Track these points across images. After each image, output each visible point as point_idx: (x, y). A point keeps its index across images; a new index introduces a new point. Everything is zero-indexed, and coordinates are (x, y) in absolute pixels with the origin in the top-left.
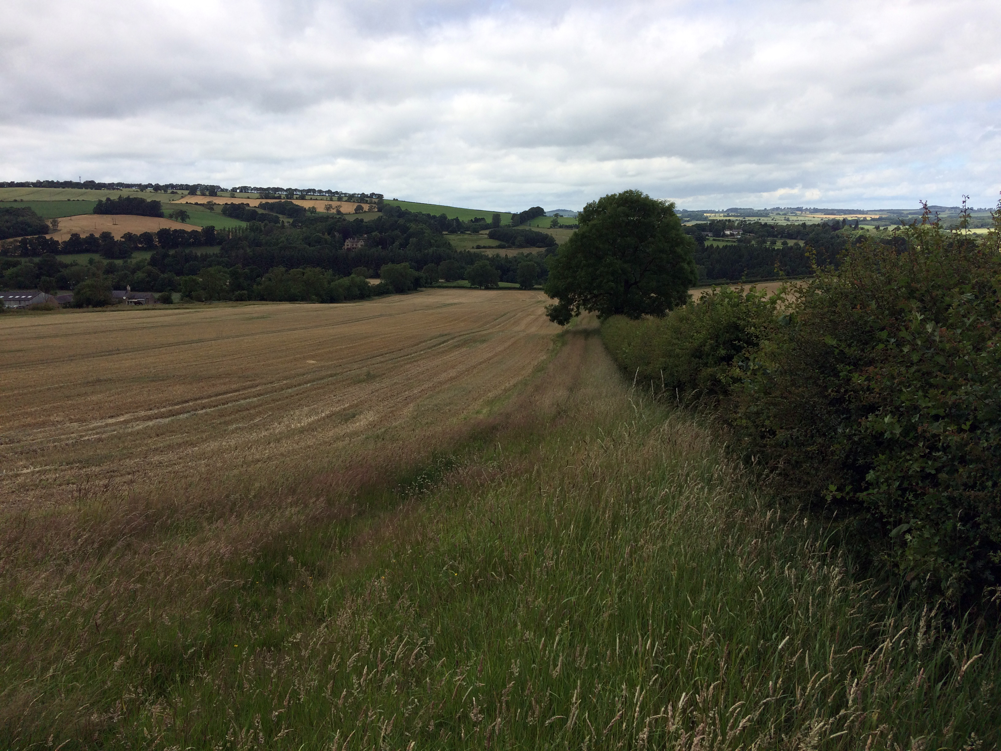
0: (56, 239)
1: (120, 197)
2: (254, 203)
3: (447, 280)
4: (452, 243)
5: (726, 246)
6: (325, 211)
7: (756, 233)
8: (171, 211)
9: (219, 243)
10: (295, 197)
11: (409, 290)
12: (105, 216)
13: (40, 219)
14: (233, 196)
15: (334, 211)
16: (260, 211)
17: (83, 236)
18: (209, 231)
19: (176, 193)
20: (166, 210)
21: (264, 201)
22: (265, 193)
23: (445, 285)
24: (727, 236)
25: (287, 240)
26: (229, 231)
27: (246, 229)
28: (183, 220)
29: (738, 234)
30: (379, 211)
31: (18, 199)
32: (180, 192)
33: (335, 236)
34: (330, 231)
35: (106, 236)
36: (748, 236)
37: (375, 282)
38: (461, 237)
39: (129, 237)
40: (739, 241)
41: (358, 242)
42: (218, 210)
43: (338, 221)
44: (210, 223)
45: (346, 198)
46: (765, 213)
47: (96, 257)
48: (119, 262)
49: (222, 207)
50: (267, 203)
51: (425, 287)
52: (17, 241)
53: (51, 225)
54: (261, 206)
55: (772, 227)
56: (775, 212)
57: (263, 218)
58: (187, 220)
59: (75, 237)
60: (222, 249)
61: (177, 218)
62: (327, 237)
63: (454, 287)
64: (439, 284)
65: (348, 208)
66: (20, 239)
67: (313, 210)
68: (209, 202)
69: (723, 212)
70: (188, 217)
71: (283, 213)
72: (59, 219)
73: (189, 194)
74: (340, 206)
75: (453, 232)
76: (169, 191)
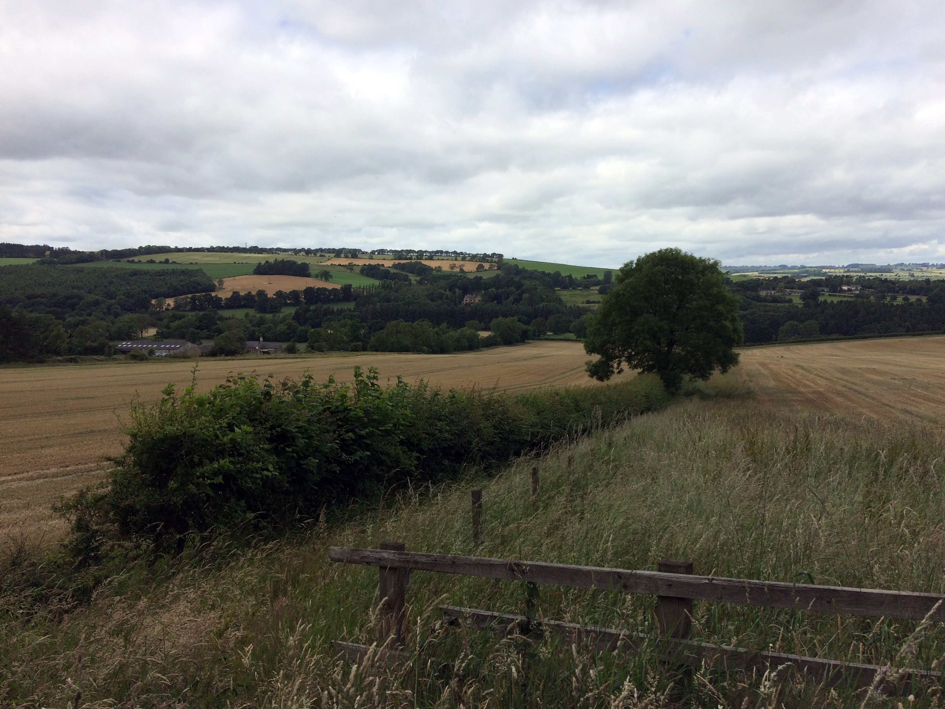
0: (220, 296)
1: (276, 260)
2: (388, 264)
3: (555, 334)
4: (564, 298)
5: (841, 301)
6: (449, 270)
7: (876, 289)
8: (317, 272)
9: (355, 300)
10: (424, 258)
11: (517, 342)
12: (263, 277)
13: (209, 279)
14: (371, 258)
15: (458, 270)
16: (393, 271)
17: (242, 294)
18: (347, 289)
19: (324, 256)
20: (313, 271)
21: (397, 262)
22: (399, 254)
23: (552, 337)
24: (845, 291)
25: (413, 296)
26: (364, 289)
27: (379, 286)
28: (327, 280)
29: (856, 290)
30: (498, 269)
31: (194, 262)
32: (327, 255)
33: (455, 292)
34: (451, 288)
35: (261, 293)
36: (866, 291)
37: (484, 334)
38: (573, 293)
39: (279, 294)
40: (857, 296)
41: (475, 297)
42: (357, 270)
43: (460, 279)
44: (349, 282)
45: (469, 258)
46: (888, 269)
47: (252, 312)
48: (269, 316)
49: (360, 268)
50: (399, 264)
51: (533, 339)
52: (187, 298)
53: (217, 284)
54: (395, 266)
55: (893, 283)
56: (900, 267)
57: (394, 277)
58: (330, 279)
59: (236, 294)
60: (356, 304)
61: (321, 277)
62: (448, 292)
63: (560, 340)
64: (546, 337)
65: (470, 267)
66: (190, 296)
67: (439, 269)
68: (350, 264)
69: (843, 267)
70: (331, 277)
71: (412, 272)
72: (224, 279)
73: (335, 256)
74: (463, 265)
75: (565, 288)
76: (318, 255)
